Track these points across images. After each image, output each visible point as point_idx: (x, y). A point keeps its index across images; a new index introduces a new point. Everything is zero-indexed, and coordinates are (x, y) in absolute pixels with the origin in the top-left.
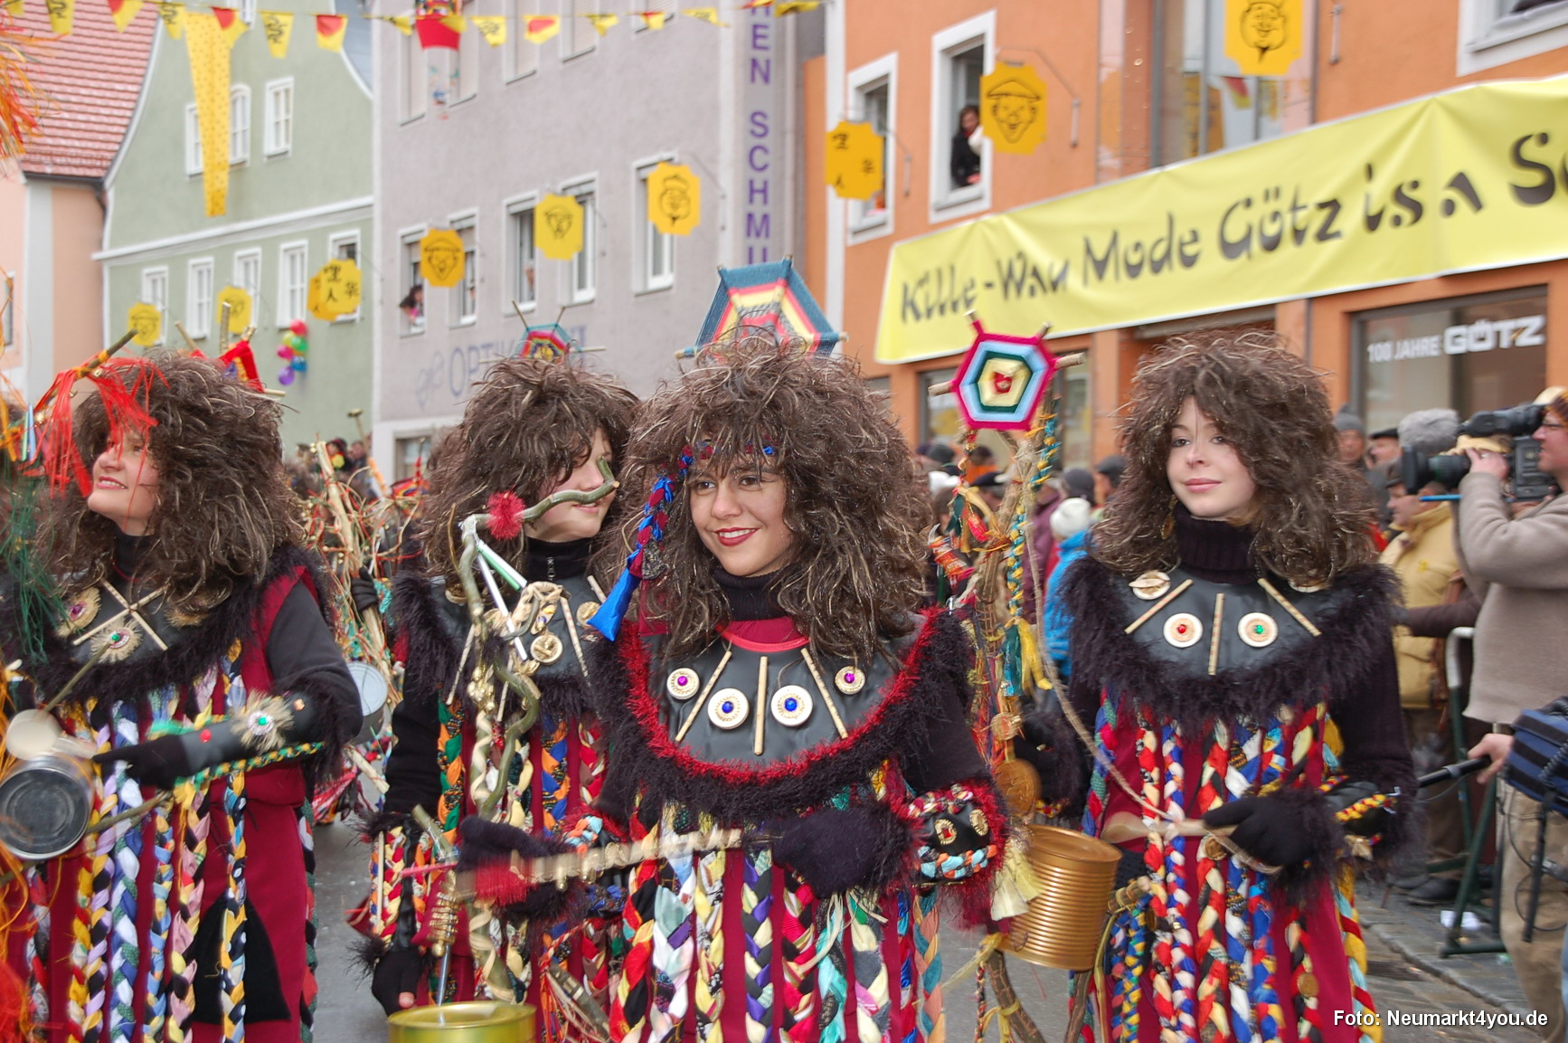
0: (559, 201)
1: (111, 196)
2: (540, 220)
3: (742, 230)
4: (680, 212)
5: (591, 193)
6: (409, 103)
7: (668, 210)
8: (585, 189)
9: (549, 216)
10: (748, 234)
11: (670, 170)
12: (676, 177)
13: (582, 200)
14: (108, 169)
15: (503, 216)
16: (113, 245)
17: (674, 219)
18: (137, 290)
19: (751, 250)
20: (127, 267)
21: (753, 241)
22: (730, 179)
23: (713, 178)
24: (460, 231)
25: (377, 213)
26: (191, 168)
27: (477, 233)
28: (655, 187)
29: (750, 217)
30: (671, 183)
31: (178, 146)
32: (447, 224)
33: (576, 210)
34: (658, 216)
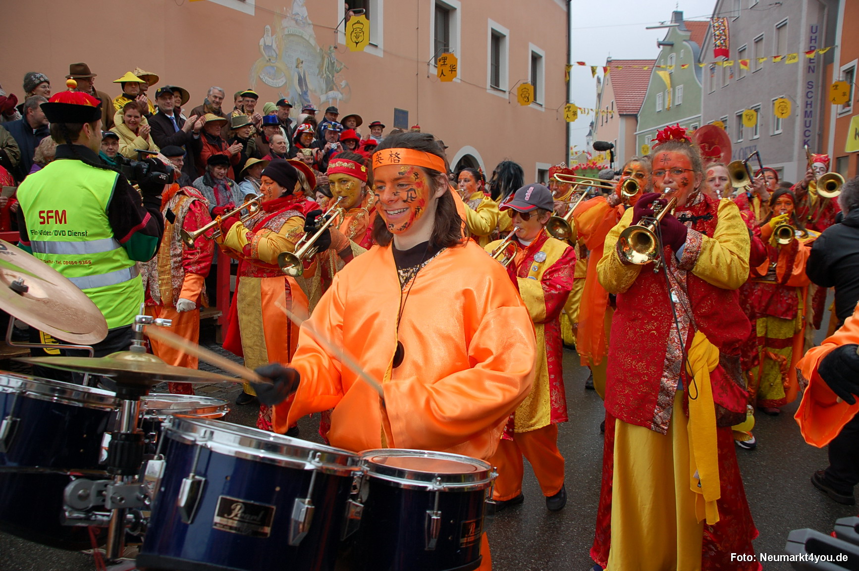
0: (749, 111)
1: (639, 118)
2: (744, 117)
3: (803, 115)
4: (784, 112)
5: (759, 109)
6: (711, 89)
7: (780, 111)
8: (757, 107)
9: (747, 115)
10: (805, 117)
11: (782, 100)
12: (783, 102)
13: (756, 111)
14: (638, 112)
15: (735, 116)
16: (639, 131)
17: (783, 114)
18: (644, 142)
19: (806, 121)
20: (642, 136)
21: (806, 119)
22: (800, 101)
23: (795, 102)
24: (723, 121)
25: (702, 117)
26: (658, 110)
27: (728, 122)
28: (777, 105)
29: (806, 112)
30: (781, 104)
31: (655, 105)
32: (719, 120)
33: (755, 113)
34: (778, 114)
